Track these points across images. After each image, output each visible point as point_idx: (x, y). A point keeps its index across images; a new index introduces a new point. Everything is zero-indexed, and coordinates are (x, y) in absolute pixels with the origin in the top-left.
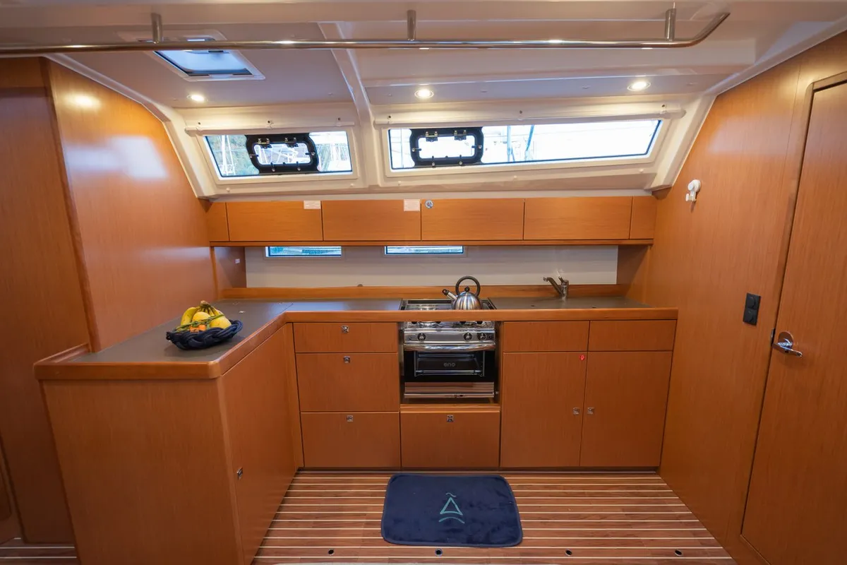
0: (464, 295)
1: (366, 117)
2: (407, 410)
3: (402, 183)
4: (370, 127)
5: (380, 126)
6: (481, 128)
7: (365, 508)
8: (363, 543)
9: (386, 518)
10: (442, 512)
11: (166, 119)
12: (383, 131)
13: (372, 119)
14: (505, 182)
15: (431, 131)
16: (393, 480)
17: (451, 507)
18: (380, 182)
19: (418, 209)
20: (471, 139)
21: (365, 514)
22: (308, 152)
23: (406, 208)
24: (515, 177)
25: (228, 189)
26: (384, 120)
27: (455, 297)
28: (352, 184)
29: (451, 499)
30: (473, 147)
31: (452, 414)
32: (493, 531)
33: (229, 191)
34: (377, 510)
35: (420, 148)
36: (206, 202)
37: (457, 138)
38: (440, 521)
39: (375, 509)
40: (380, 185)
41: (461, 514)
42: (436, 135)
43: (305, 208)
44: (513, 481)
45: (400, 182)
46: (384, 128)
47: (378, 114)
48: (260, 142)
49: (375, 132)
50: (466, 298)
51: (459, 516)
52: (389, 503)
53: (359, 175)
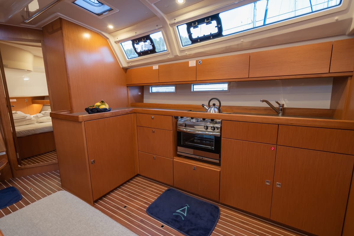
0: (212, 107)
1: (165, 22)
2: (177, 159)
3: (187, 53)
4: (168, 26)
5: (172, 25)
6: (219, 14)
7: (149, 197)
8: (138, 209)
9: (154, 203)
10: (178, 211)
11: (108, 39)
12: (174, 27)
13: (168, 22)
14: (238, 45)
15: (194, 22)
16: (168, 190)
17: (184, 211)
18: (178, 54)
19: (195, 65)
20: (214, 23)
21: (147, 199)
22: (151, 44)
23: (190, 65)
24: (242, 40)
25: (130, 64)
26: (173, 21)
27: (207, 108)
28: (168, 56)
29: (186, 207)
30: (216, 27)
31: (195, 166)
32: (193, 229)
33: (131, 64)
34: (152, 199)
35: (192, 33)
36: (126, 69)
37: (207, 23)
38: (174, 214)
39: (153, 198)
40: (179, 55)
41: (185, 215)
42: (197, 24)
43: (153, 69)
44: (224, 212)
45: (186, 52)
46: (175, 26)
47: (170, 19)
48: (135, 43)
49: (171, 29)
50: (213, 109)
51: (184, 216)
52: (159, 198)
53: (170, 52)
